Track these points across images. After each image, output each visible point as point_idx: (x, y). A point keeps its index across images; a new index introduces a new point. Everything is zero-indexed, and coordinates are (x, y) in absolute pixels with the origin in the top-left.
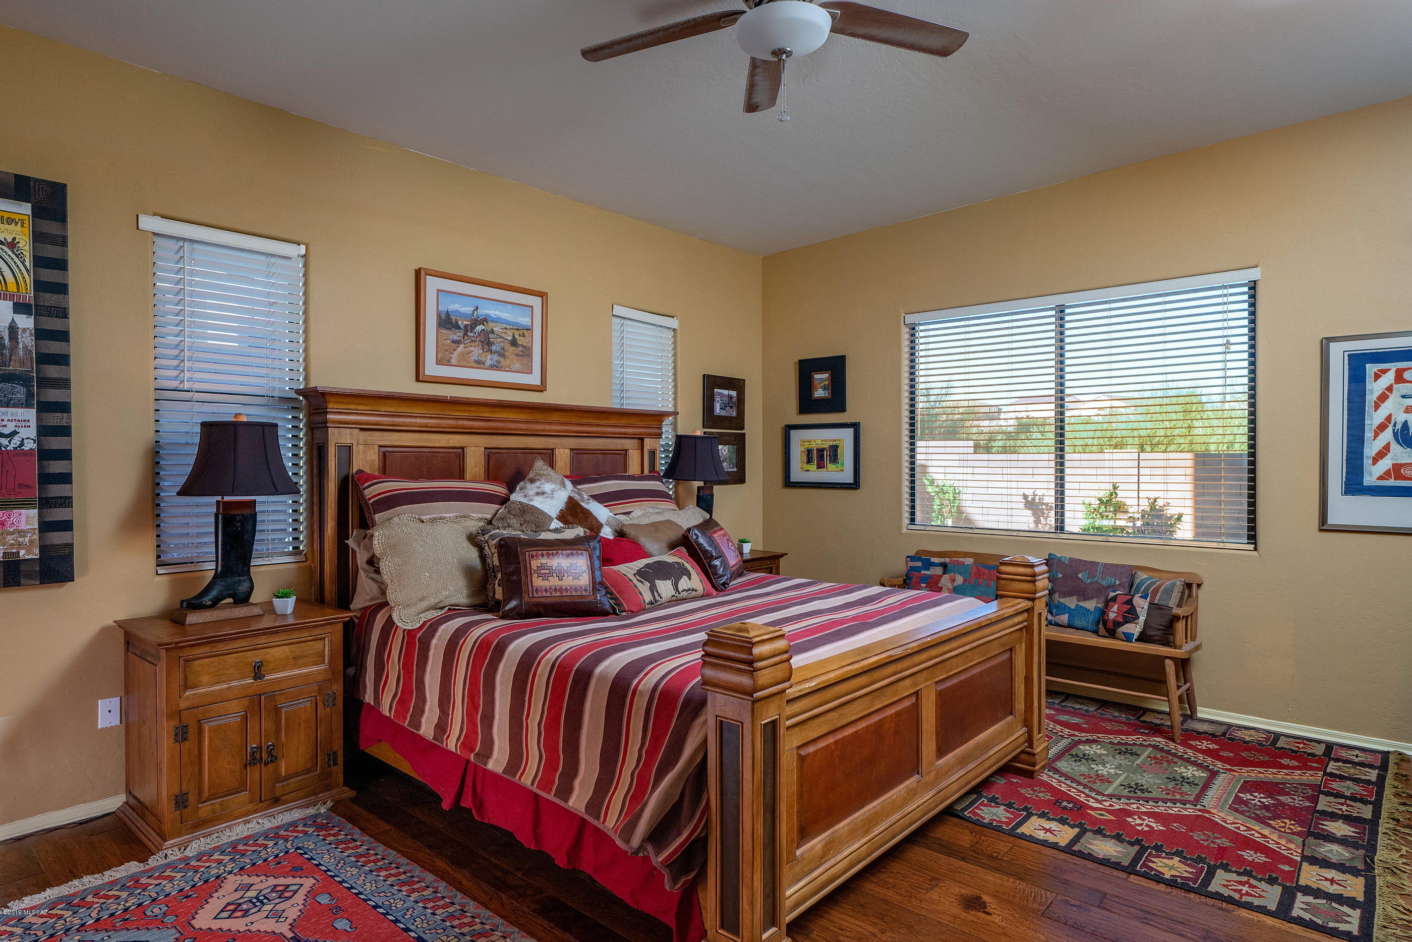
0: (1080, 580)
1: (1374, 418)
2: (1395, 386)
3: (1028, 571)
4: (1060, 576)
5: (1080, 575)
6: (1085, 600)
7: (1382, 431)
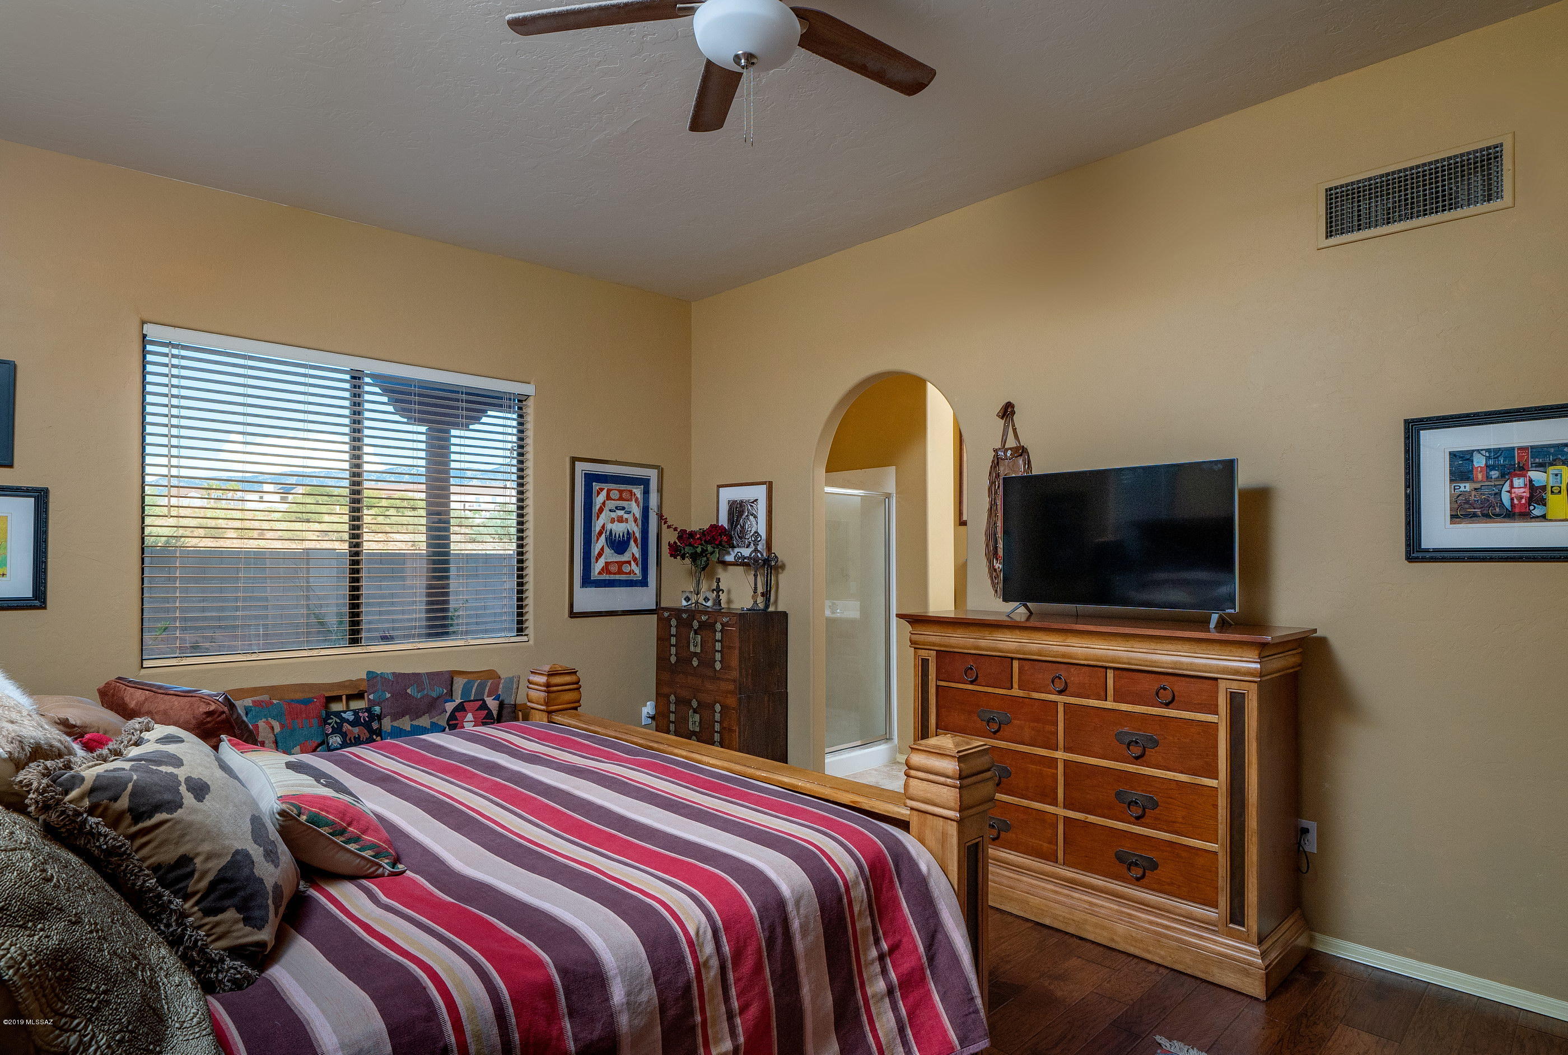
0: (410, 696)
1: (597, 526)
2: (607, 502)
3: (568, 679)
4: (388, 695)
5: (409, 691)
6: (417, 717)
7: (600, 536)
